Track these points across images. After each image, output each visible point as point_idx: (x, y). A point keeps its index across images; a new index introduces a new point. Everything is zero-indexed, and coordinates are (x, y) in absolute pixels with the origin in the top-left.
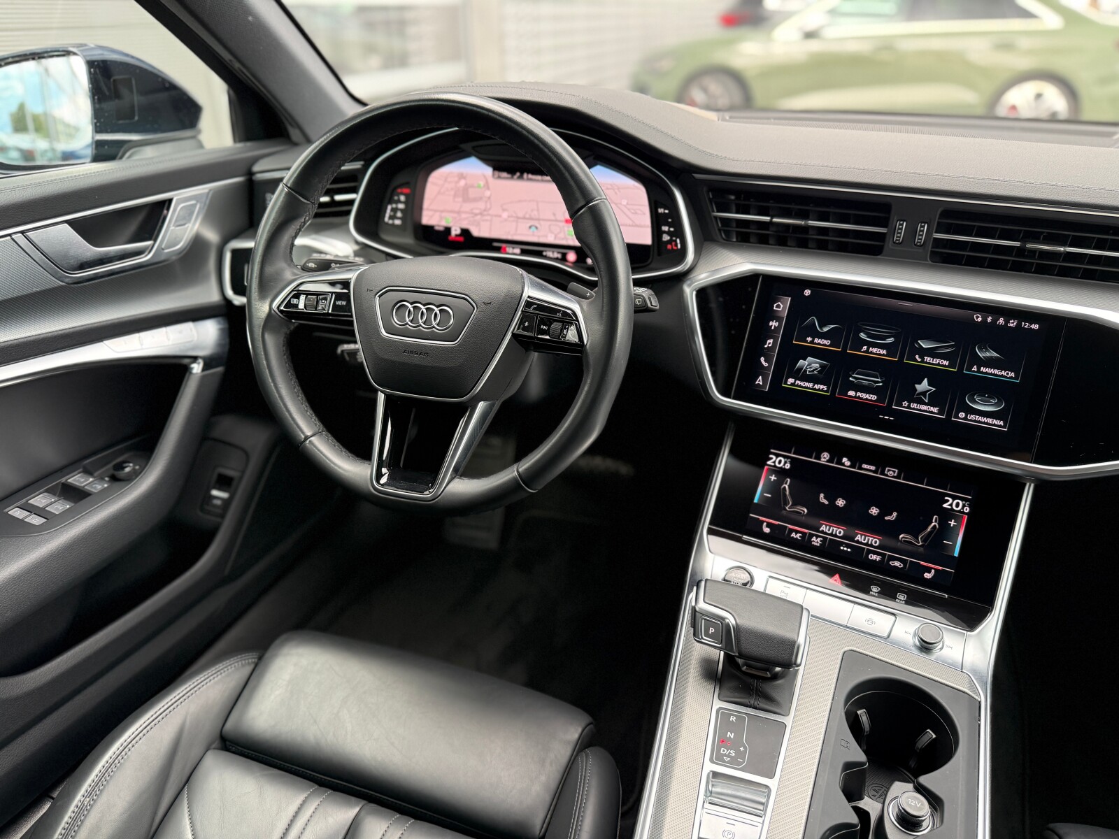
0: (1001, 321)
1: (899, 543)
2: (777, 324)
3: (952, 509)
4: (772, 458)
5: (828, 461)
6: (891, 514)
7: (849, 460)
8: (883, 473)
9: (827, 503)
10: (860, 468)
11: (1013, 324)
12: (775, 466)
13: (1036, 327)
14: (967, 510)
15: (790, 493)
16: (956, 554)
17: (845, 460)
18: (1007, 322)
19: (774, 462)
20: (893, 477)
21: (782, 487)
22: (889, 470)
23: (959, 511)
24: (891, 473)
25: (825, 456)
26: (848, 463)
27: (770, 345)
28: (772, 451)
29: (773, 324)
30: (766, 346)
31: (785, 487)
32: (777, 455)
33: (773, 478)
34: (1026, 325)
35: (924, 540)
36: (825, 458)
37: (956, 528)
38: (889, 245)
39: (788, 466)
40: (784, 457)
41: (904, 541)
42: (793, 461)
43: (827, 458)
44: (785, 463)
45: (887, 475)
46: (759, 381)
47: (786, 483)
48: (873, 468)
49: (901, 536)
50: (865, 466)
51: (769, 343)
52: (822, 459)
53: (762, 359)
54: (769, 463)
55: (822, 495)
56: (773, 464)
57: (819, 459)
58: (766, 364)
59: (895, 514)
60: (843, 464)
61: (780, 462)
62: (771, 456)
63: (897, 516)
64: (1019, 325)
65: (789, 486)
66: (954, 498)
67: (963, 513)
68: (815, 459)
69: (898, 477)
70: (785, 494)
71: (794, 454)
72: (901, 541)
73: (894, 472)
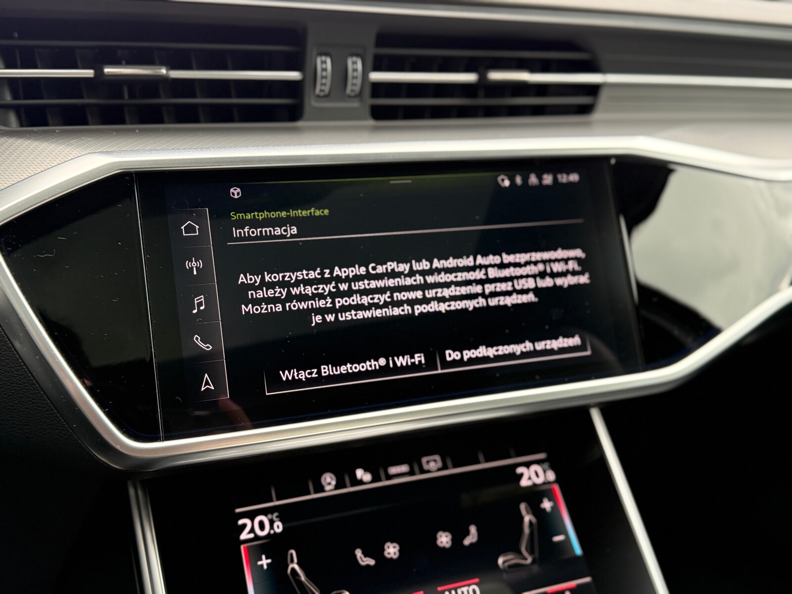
0: (533, 180)
1: (505, 576)
2: (200, 264)
3: (535, 485)
4: (244, 526)
5: (337, 487)
6: (467, 533)
7: (366, 470)
8: (423, 471)
9: (372, 562)
10: (389, 477)
11: (548, 179)
12: (257, 538)
13: (574, 177)
14: (551, 476)
15: (307, 575)
16: (578, 550)
17: (360, 473)
18: (540, 178)
19: (252, 530)
20: (439, 470)
21: (289, 571)
22: (428, 462)
23: (544, 483)
24: (433, 465)
25: (328, 480)
26: (367, 477)
27: (202, 308)
28: (238, 510)
29: (194, 265)
30: (195, 311)
31: (293, 570)
32: (251, 516)
33: (265, 562)
34: (563, 178)
35: (531, 551)
36: (329, 484)
37: (555, 508)
38: (311, 103)
39: (279, 527)
40: (264, 512)
41: (510, 567)
42: (284, 513)
43: (334, 483)
44: (272, 522)
45: (429, 471)
46: (207, 384)
47: (292, 561)
48: (404, 468)
49: (500, 561)
50: (393, 470)
51: (200, 304)
52: (328, 488)
53: (197, 340)
54: (244, 536)
55: (359, 553)
56: (252, 536)
57: (320, 488)
58: (207, 347)
59: (473, 529)
60: (361, 482)
61: (262, 526)
62: (241, 522)
63: (478, 530)
64: (555, 179)
65: (298, 563)
66: (528, 465)
67: (549, 483)
68: (316, 492)
69: (444, 467)
70: (299, 583)
71: (278, 499)
72: (504, 570)
73: (435, 461)
